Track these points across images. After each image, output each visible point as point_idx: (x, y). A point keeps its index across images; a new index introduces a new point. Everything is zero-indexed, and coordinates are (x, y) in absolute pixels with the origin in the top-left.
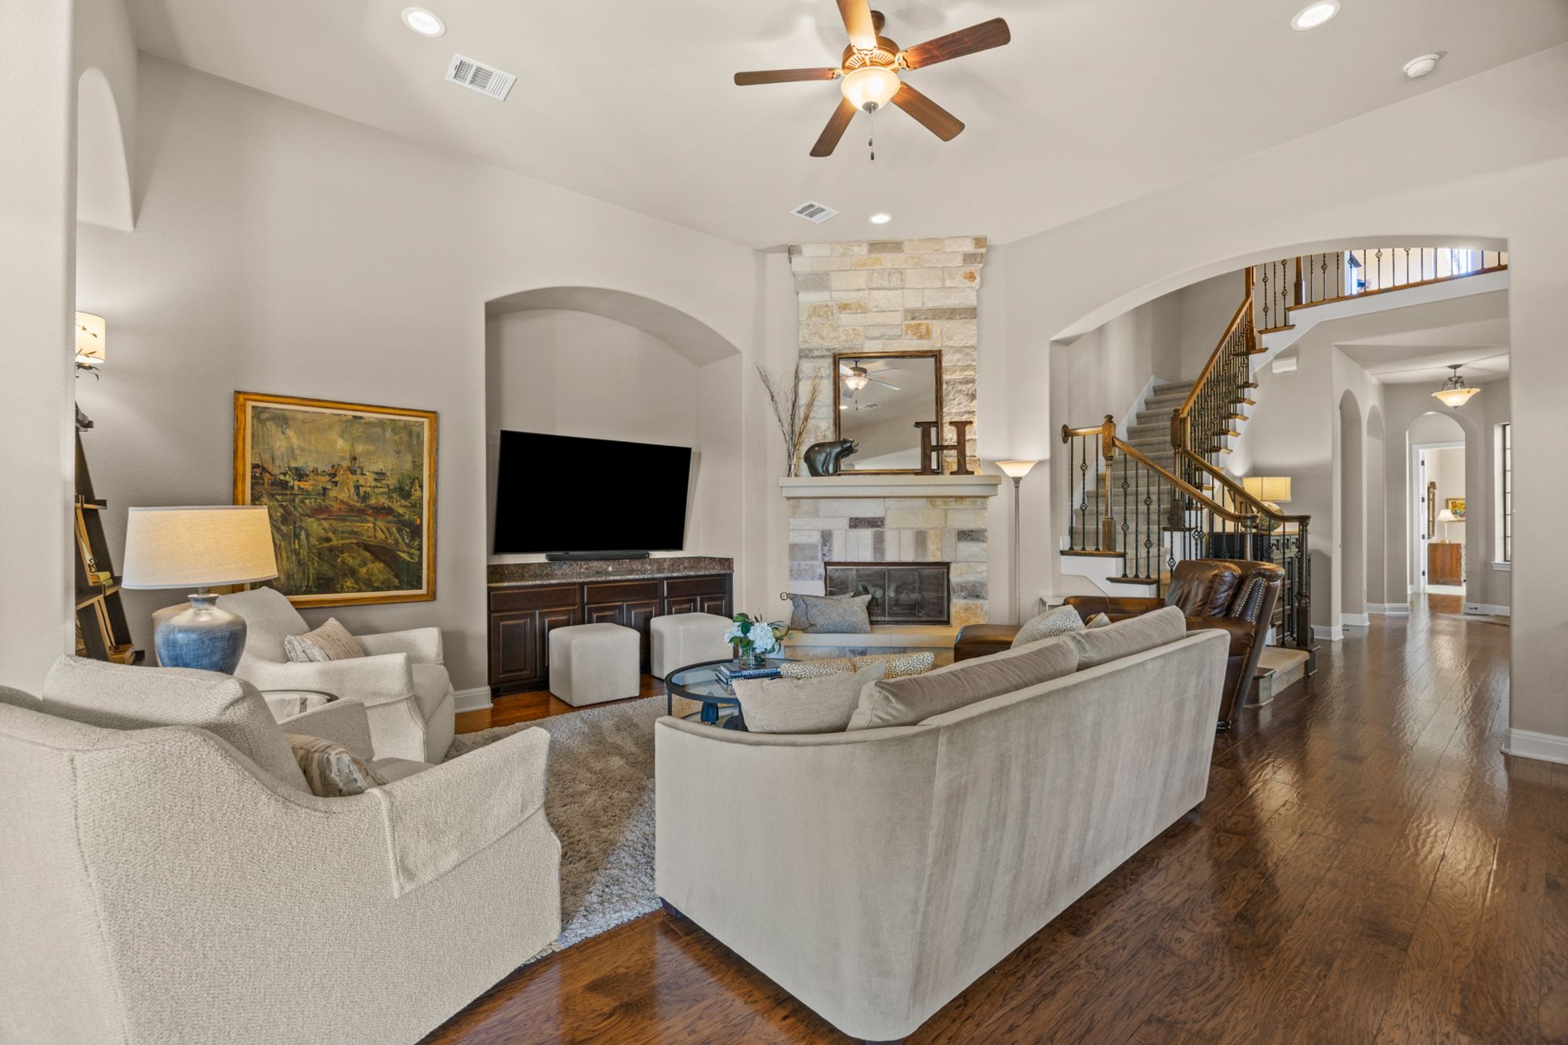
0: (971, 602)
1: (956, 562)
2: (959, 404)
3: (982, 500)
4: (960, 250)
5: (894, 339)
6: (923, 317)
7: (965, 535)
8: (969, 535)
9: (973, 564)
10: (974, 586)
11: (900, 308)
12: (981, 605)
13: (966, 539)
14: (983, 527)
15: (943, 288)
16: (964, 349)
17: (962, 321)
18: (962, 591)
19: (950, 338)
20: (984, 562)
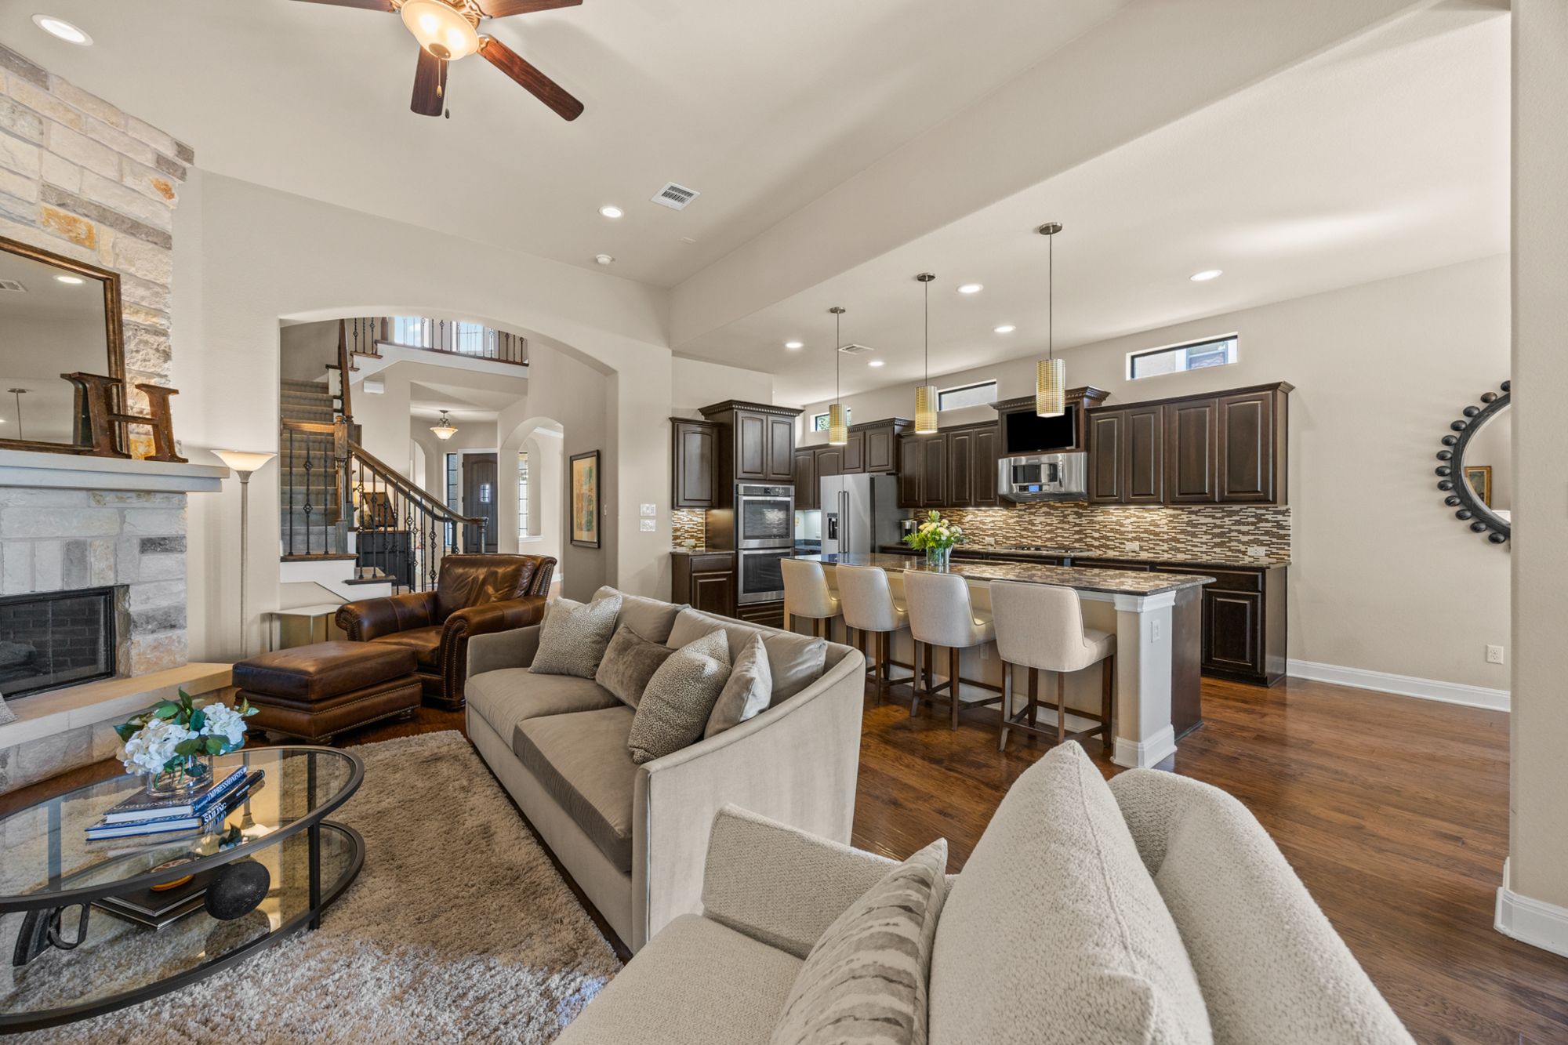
0: (162, 635)
1: (139, 583)
2: (145, 360)
3: (180, 496)
4: (153, 145)
5: (19, 222)
6: (80, 210)
7: (151, 545)
8: (160, 544)
9: (164, 583)
10: (167, 613)
11: (36, 177)
12: (178, 637)
13: (155, 550)
14: (181, 532)
15: (119, 183)
16: (151, 285)
17: (151, 246)
18: (148, 623)
19: (131, 263)
20: (181, 579)
